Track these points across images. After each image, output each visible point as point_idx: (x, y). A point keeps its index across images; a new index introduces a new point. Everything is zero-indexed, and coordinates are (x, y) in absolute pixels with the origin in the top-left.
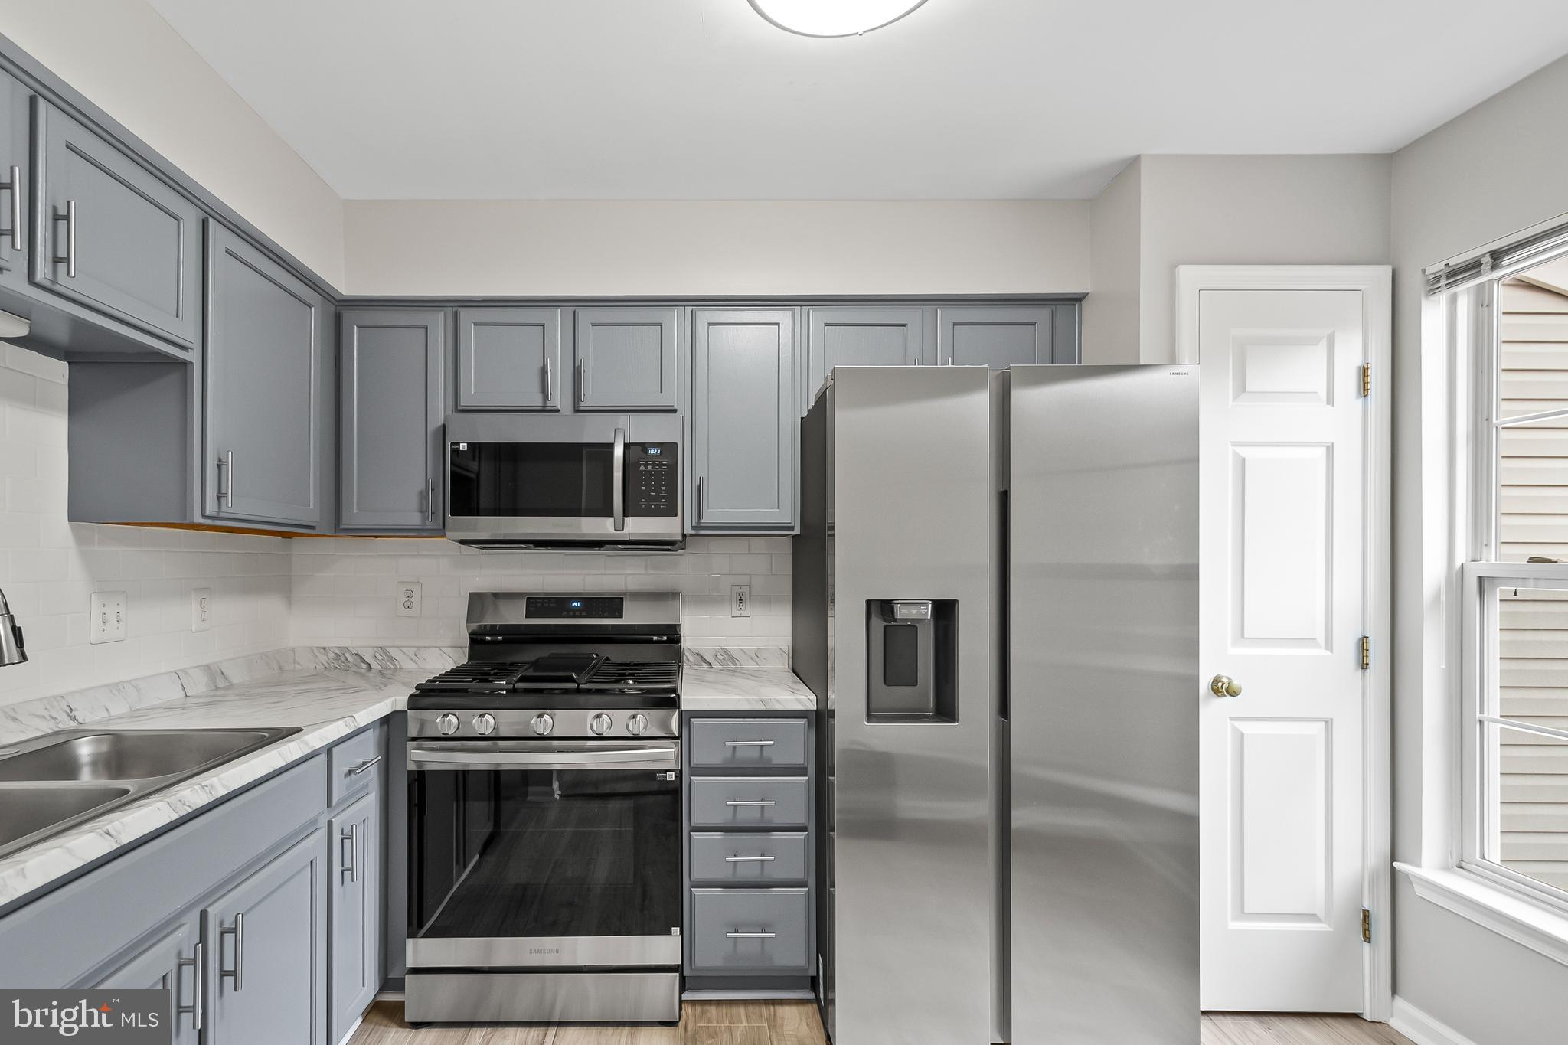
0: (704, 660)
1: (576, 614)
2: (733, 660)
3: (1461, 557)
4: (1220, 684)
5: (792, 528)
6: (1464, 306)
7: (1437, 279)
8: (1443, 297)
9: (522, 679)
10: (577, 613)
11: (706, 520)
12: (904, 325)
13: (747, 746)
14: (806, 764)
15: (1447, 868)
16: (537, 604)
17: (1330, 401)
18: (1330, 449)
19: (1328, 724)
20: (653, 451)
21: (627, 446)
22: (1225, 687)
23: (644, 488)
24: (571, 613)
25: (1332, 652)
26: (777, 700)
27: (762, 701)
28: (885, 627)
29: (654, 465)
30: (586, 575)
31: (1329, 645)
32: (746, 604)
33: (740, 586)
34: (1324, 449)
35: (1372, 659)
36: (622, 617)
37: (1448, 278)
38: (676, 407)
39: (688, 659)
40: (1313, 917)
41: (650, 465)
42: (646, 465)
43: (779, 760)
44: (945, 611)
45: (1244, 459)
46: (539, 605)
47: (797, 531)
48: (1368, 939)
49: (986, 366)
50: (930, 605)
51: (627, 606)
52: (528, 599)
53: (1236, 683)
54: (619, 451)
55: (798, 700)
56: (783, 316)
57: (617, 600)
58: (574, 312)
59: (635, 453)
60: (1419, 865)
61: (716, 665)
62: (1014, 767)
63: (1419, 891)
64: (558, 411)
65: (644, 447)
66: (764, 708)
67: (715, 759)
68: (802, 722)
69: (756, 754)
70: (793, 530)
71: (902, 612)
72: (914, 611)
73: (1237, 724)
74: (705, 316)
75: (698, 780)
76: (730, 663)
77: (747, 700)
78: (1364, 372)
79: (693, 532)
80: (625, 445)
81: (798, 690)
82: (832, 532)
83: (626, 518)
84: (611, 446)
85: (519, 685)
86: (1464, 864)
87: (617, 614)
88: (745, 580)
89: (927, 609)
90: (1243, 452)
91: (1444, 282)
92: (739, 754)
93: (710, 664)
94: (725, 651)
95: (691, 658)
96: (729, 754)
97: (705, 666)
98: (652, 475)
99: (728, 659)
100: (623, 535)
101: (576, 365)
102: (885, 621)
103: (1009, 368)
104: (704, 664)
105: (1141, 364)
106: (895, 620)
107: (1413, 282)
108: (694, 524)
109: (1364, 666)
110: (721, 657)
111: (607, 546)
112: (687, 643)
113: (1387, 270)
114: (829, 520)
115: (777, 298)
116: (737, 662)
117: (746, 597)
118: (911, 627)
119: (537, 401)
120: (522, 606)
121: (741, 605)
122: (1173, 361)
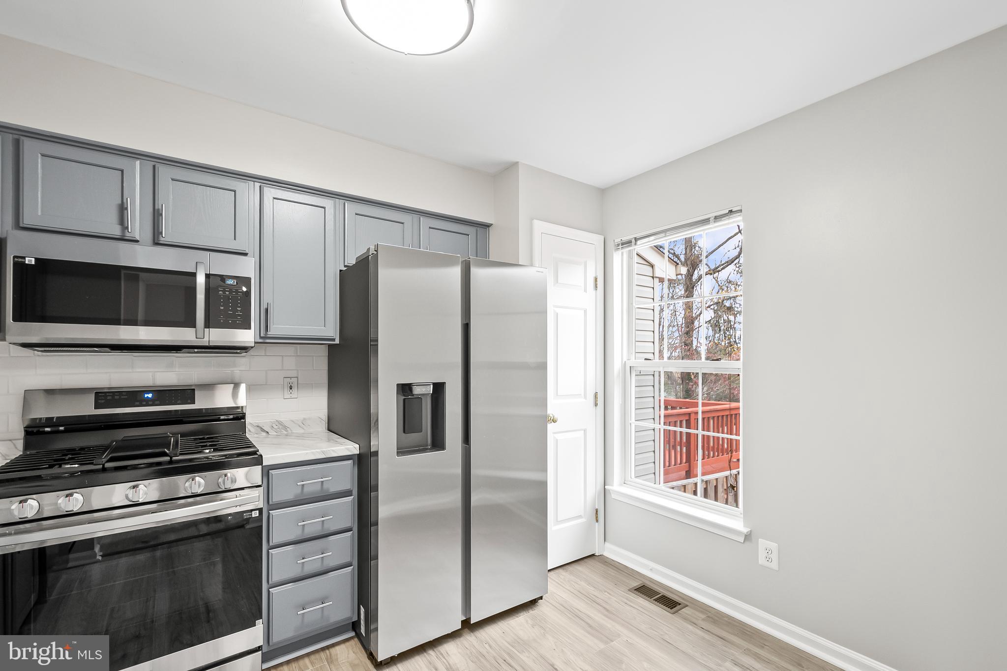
0: (263, 430)
1: (148, 403)
2: (285, 428)
3: (625, 359)
4: (550, 418)
5: (334, 340)
6: (625, 256)
7: (618, 245)
8: (620, 252)
9: (112, 460)
10: (150, 403)
11: (271, 333)
12: (403, 223)
13: (312, 485)
14: (352, 489)
15: (621, 485)
16: (103, 397)
17: (585, 291)
18: (585, 311)
19: (585, 431)
20: (230, 282)
21: (208, 276)
22: (552, 418)
23: (222, 308)
24: (144, 403)
25: (586, 399)
26: (333, 451)
27: (323, 452)
28: (404, 400)
29: (231, 291)
30: (155, 372)
31: (585, 397)
32: (295, 390)
33: (291, 378)
34: (583, 311)
35: (598, 403)
36: (195, 404)
37: (622, 245)
38: (247, 252)
39: (250, 431)
40: (580, 517)
41: (227, 291)
42: (224, 291)
43: (334, 488)
44: (439, 388)
45: (557, 314)
46: (109, 398)
47: (337, 342)
48: (597, 521)
49: (459, 255)
50: (432, 386)
51: (198, 394)
52: (96, 393)
53: (556, 416)
54: (201, 280)
55: (348, 449)
56: (328, 203)
57: (189, 391)
58: (154, 167)
59: (214, 282)
60: (612, 485)
61: (272, 433)
62: (473, 471)
63: (613, 496)
64: (137, 241)
65: (223, 278)
66: (325, 457)
67: (289, 496)
68: (350, 462)
69: (318, 487)
70: (335, 341)
71: (417, 390)
72: (424, 390)
73: (555, 435)
74: (270, 192)
75: (275, 513)
76: (283, 431)
77: (312, 453)
78: (596, 280)
79: (261, 341)
80: (206, 275)
81: (344, 443)
82: (376, 343)
83: (207, 330)
84: (194, 275)
85: (108, 465)
86: (626, 482)
87: (189, 401)
88: (294, 374)
89: (430, 388)
90: (558, 310)
91: (620, 247)
92: (306, 490)
93: (268, 433)
94: (280, 423)
95: (252, 429)
96: (299, 491)
97: (264, 434)
98: (229, 299)
99: (282, 427)
100: (204, 342)
101: (156, 207)
102: (404, 396)
103: (470, 258)
104: (262, 432)
105: (520, 264)
106: (413, 395)
107: (611, 245)
108: (262, 335)
109: (596, 405)
110: (276, 427)
111: (184, 350)
112: (248, 420)
113: (602, 237)
114: (372, 336)
115: (324, 191)
116: (288, 429)
117: (295, 386)
118: (419, 398)
119: (116, 231)
120: (92, 398)
121: (291, 390)
122: (532, 265)
